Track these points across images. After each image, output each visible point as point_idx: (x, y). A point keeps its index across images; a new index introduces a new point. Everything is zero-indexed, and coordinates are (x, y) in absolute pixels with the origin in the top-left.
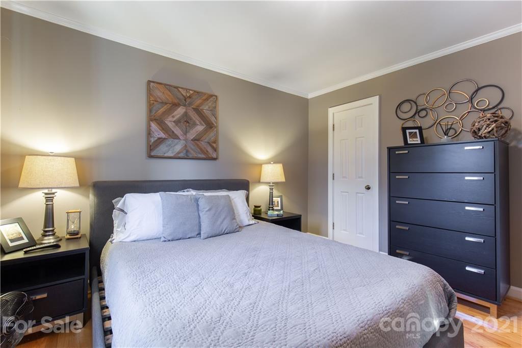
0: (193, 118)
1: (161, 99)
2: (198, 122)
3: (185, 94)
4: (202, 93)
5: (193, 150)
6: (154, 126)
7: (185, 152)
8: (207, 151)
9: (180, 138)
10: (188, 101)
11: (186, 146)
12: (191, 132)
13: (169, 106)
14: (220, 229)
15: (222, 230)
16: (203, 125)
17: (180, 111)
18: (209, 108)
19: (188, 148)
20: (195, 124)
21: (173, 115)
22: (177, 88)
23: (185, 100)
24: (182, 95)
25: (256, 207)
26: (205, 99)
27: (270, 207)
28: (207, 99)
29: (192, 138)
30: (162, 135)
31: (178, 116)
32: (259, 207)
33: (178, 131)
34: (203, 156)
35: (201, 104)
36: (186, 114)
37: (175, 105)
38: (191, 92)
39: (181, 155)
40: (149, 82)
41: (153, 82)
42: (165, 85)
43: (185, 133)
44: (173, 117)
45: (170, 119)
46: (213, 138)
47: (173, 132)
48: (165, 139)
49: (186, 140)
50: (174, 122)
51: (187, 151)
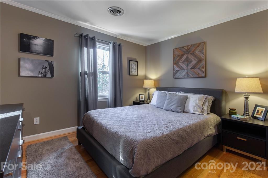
0: (191, 58)
1: (177, 55)
2: (193, 60)
3: (186, 49)
4: (195, 44)
5: (190, 73)
6: (175, 66)
7: (187, 75)
8: (199, 73)
9: (185, 69)
10: (188, 51)
11: (187, 72)
12: (190, 65)
13: (180, 56)
14: (170, 108)
15: (170, 109)
16: (196, 60)
17: (185, 57)
18: (199, 50)
19: (188, 73)
20: (192, 61)
21: (182, 59)
22: (183, 47)
23: (187, 51)
24: (185, 49)
25: (231, 109)
26: (197, 47)
27: (244, 113)
28: (198, 46)
29: (190, 68)
30: (178, 69)
31: (184, 59)
32: (235, 110)
33: (184, 66)
34: (196, 76)
35: (195, 50)
36: (187, 57)
37: (183, 55)
38: (190, 46)
39: (186, 77)
40: (173, 49)
41: (174, 49)
42: (179, 48)
43: (187, 67)
44: (182, 60)
45: (181, 61)
46: (202, 66)
47: (182, 67)
48: (178, 70)
49: (187, 69)
50: (182, 62)
51: (188, 74)
